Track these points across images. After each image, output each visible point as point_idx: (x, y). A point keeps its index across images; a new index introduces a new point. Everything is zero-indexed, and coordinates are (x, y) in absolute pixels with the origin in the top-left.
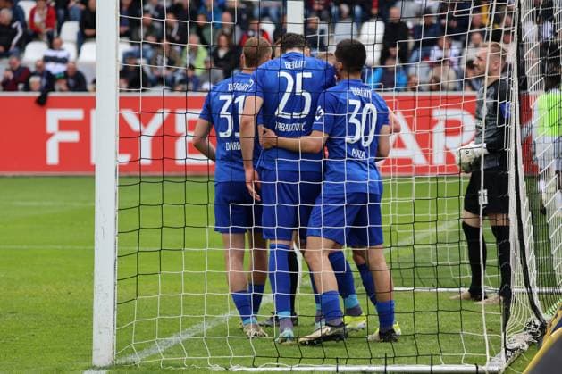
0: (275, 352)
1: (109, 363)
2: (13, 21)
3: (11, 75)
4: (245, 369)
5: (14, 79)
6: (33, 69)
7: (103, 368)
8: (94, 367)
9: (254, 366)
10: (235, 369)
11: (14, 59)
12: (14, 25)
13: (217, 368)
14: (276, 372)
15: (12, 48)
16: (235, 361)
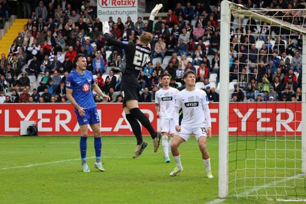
0: (295, 193)
1: (225, 196)
4: (283, 200)
7: (223, 198)
8: (219, 198)
9: (286, 199)
10: (278, 200)
13: (271, 199)
14: (296, 202)
16: (278, 197)
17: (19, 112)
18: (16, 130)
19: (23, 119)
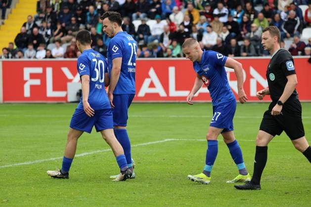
2: (296, 17)
3: (295, 46)
5: (297, 48)
6: (307, 43)
11: (296, 38)
12: (296, 19)
15: (295, 32)
17: (66, 70)
18: (61, 94)
19: (71, 81)
